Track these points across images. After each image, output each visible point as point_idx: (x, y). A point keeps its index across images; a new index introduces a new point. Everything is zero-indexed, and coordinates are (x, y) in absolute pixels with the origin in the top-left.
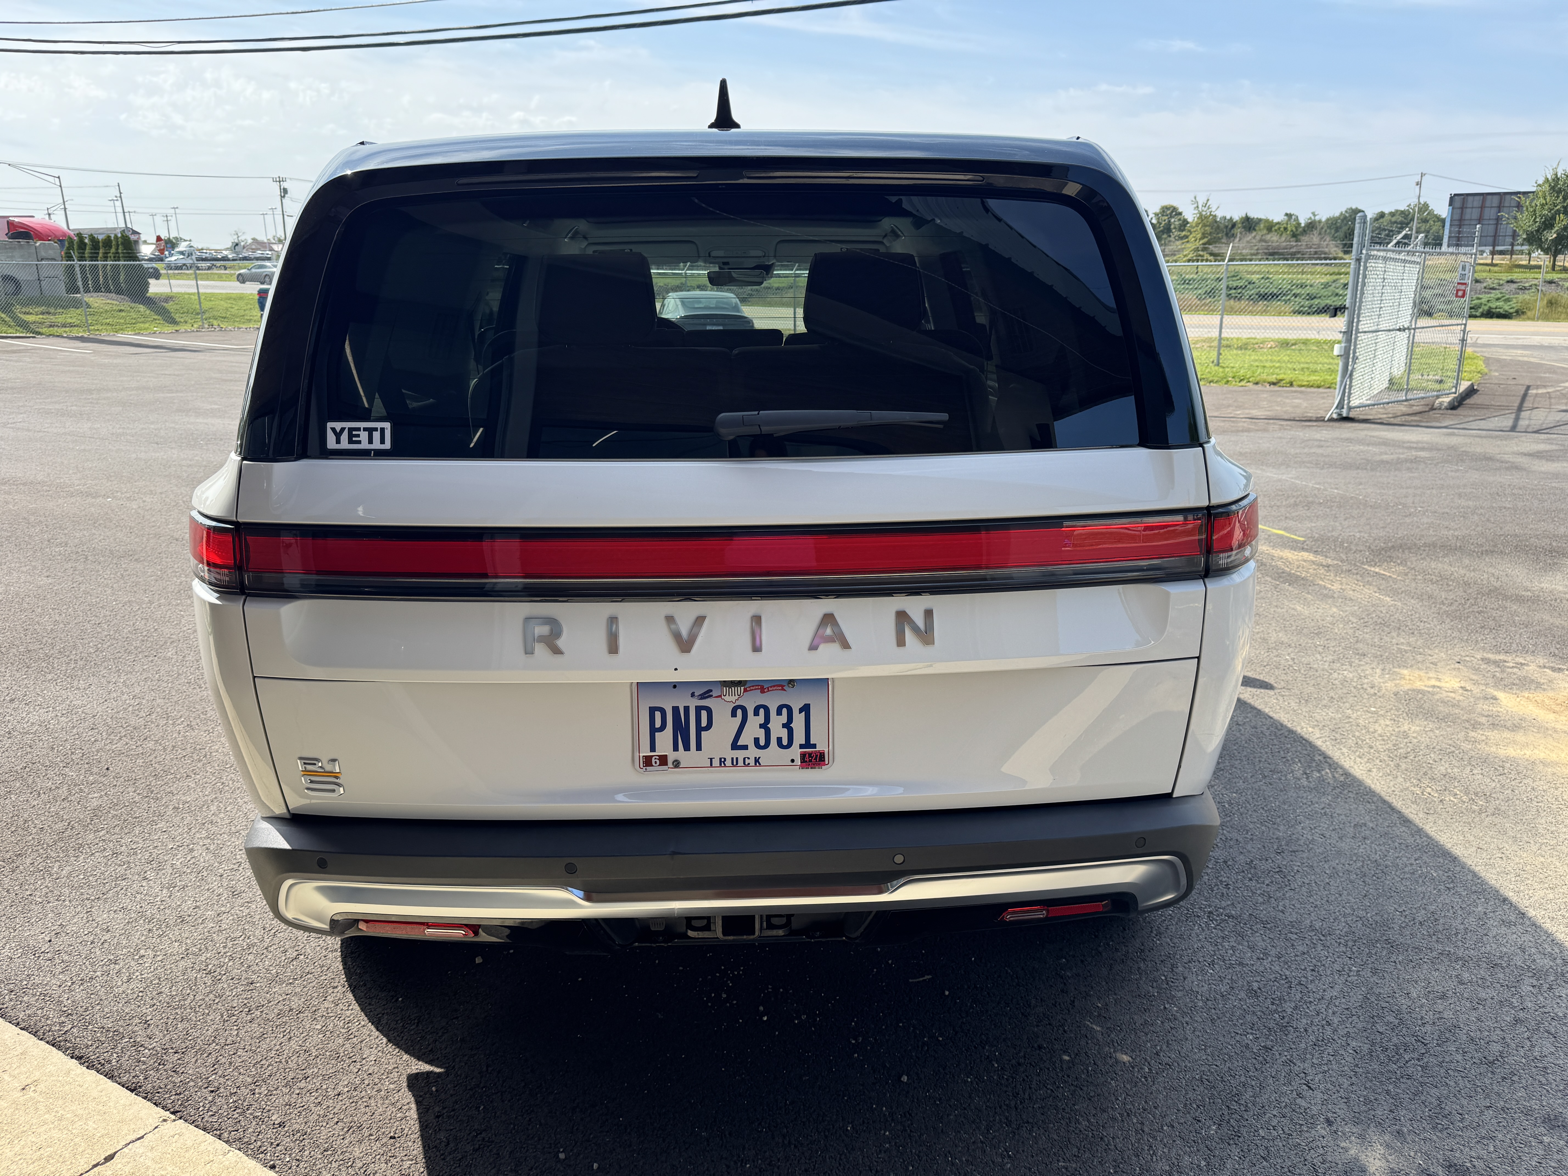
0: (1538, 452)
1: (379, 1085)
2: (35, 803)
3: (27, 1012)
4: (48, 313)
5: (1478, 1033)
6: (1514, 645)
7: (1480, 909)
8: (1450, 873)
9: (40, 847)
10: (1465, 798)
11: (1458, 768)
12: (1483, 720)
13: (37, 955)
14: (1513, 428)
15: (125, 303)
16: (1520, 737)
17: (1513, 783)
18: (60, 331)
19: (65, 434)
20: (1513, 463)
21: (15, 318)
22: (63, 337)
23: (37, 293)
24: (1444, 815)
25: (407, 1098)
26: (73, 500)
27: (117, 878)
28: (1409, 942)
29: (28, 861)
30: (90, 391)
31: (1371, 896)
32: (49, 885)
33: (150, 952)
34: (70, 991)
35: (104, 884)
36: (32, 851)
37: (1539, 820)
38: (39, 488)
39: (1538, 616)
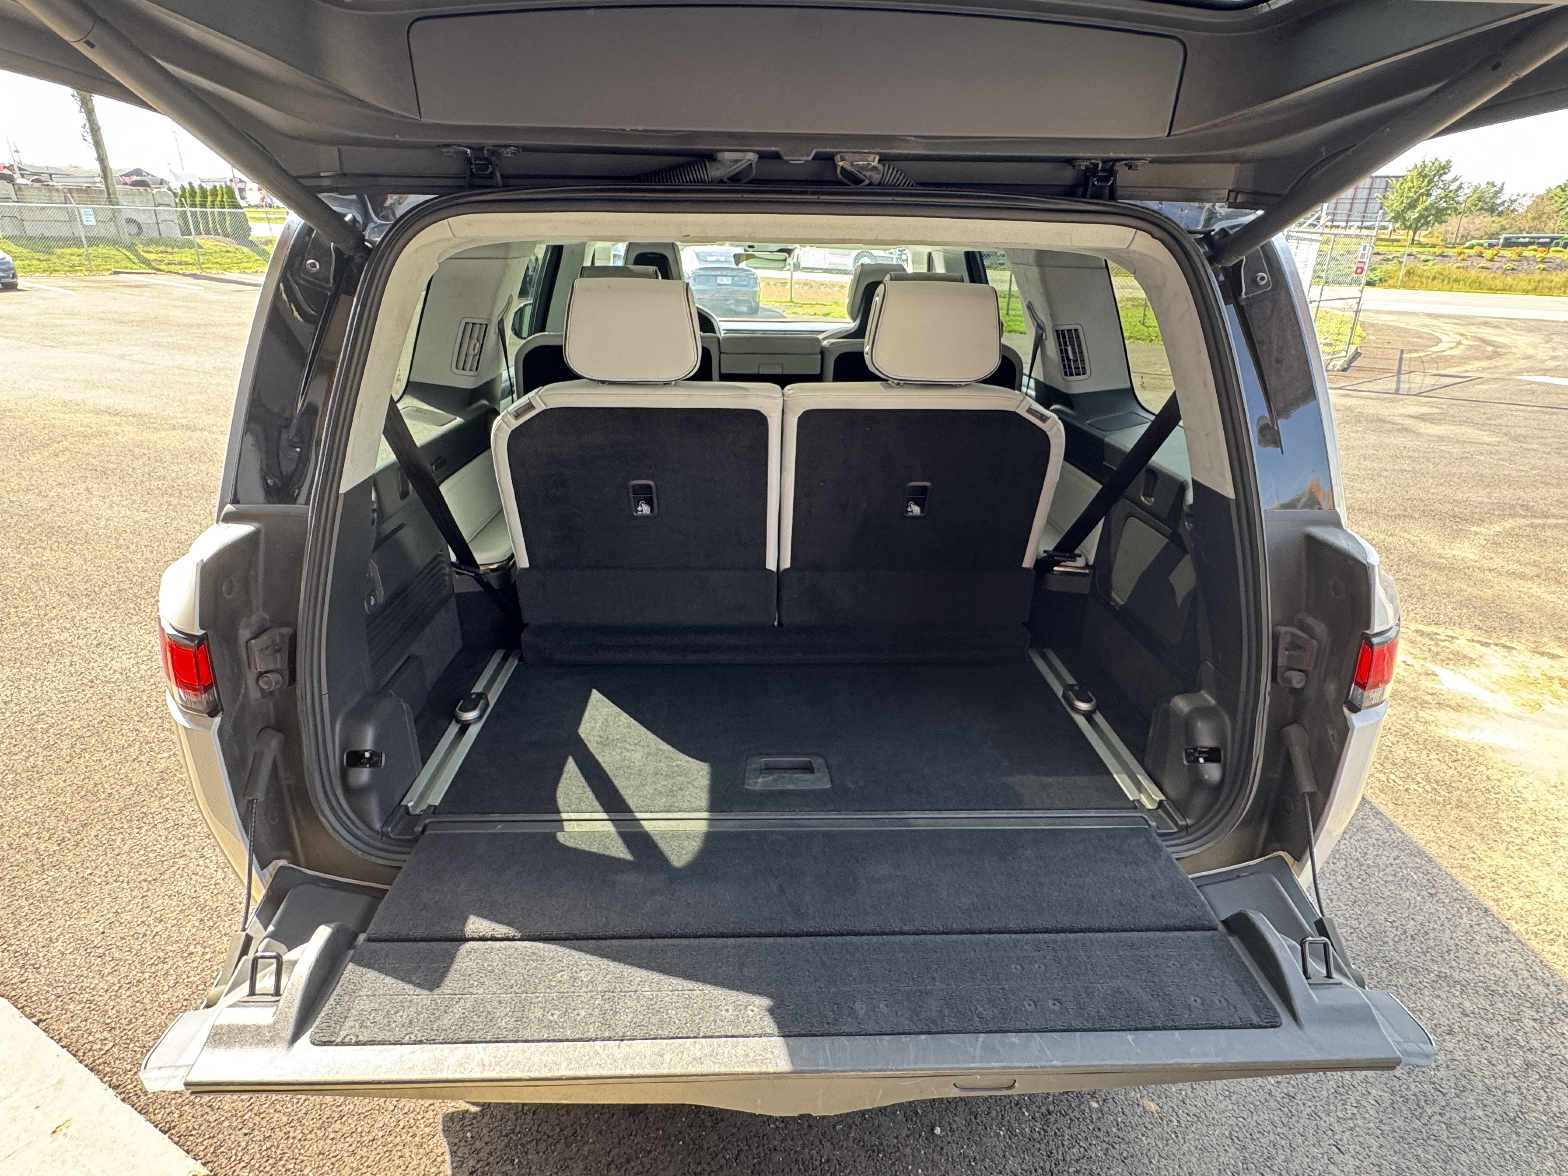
0: (1422, 415)
1: (415, 1128)
2: (107, 763)
3: (71, 1024)
4: (167, 252)
5: (1493, 1080)
6: (1442, 617)
7: (1465, 920)
8: (1429, 877)
9: (106, 816)
10: (1428, 787)
11: (1416, 751)
12: (1428, 698)
13: (89, 951)
14: (1397, 391)
15: (232, 245)
16: (1463, 717)
17: (1468, 770)
18: (177, 268)
19: (173, 367)
20: (1403, 425)
21: (138, 256)
22: (179, 274)
23: (156, 234)
24: (1412, 807)
25: (441, 1145)
26: (174, 433)
27: (176, 854)
28: (1405, 960)
29: (93, 833)
30: (198, 326)
31: (1359, 903)
32: (110, 862)
33: (199, 949)
34: (116, 996)
35: (163, 862)
36: (98, 821)
37: (1500, 815)
38: (146, 420)
39: (1457, 585)
